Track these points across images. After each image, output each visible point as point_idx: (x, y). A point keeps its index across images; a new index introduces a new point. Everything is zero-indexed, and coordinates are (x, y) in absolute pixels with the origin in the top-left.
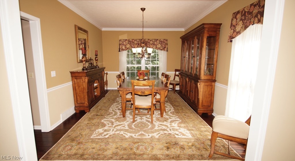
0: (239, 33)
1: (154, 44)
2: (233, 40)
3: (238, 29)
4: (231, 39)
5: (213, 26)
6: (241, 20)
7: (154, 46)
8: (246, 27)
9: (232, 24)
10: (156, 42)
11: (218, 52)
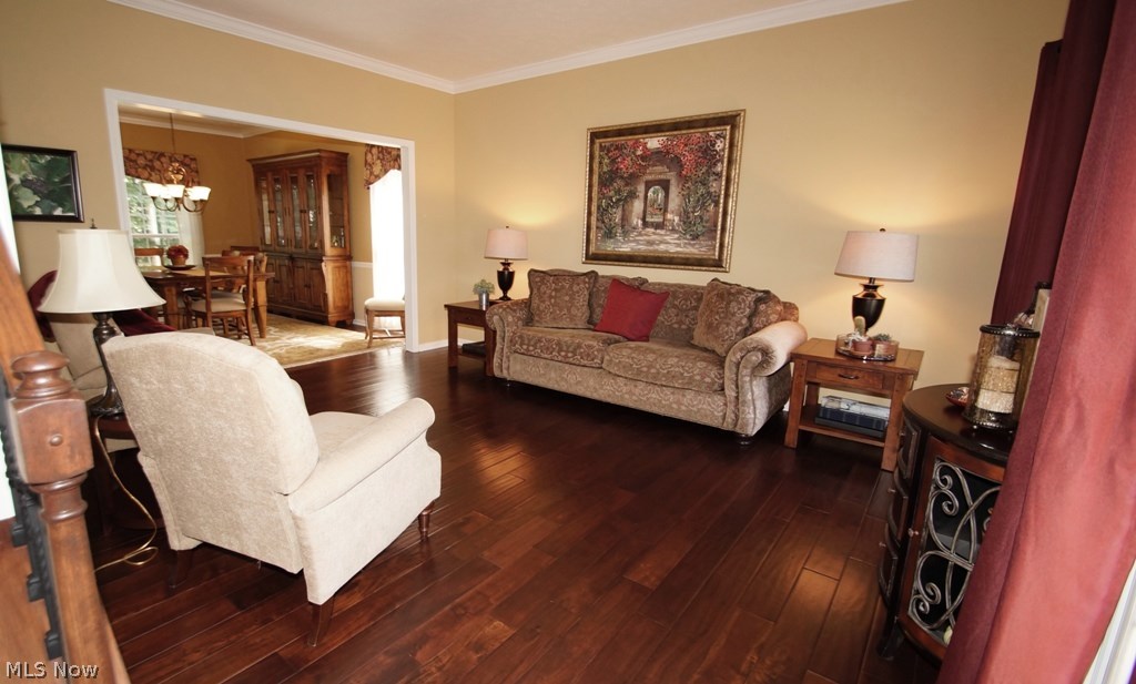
0: (378, 177)
1: (153, 168)
2: (371, 186)
3: (377, 169)
4: (369, 183)
5: (334, 155)
6: (379, 158)
7: (153, 174)
8: (386, 172)
9: (366, 161)
10: (158, 163)
11: (348, 205)
